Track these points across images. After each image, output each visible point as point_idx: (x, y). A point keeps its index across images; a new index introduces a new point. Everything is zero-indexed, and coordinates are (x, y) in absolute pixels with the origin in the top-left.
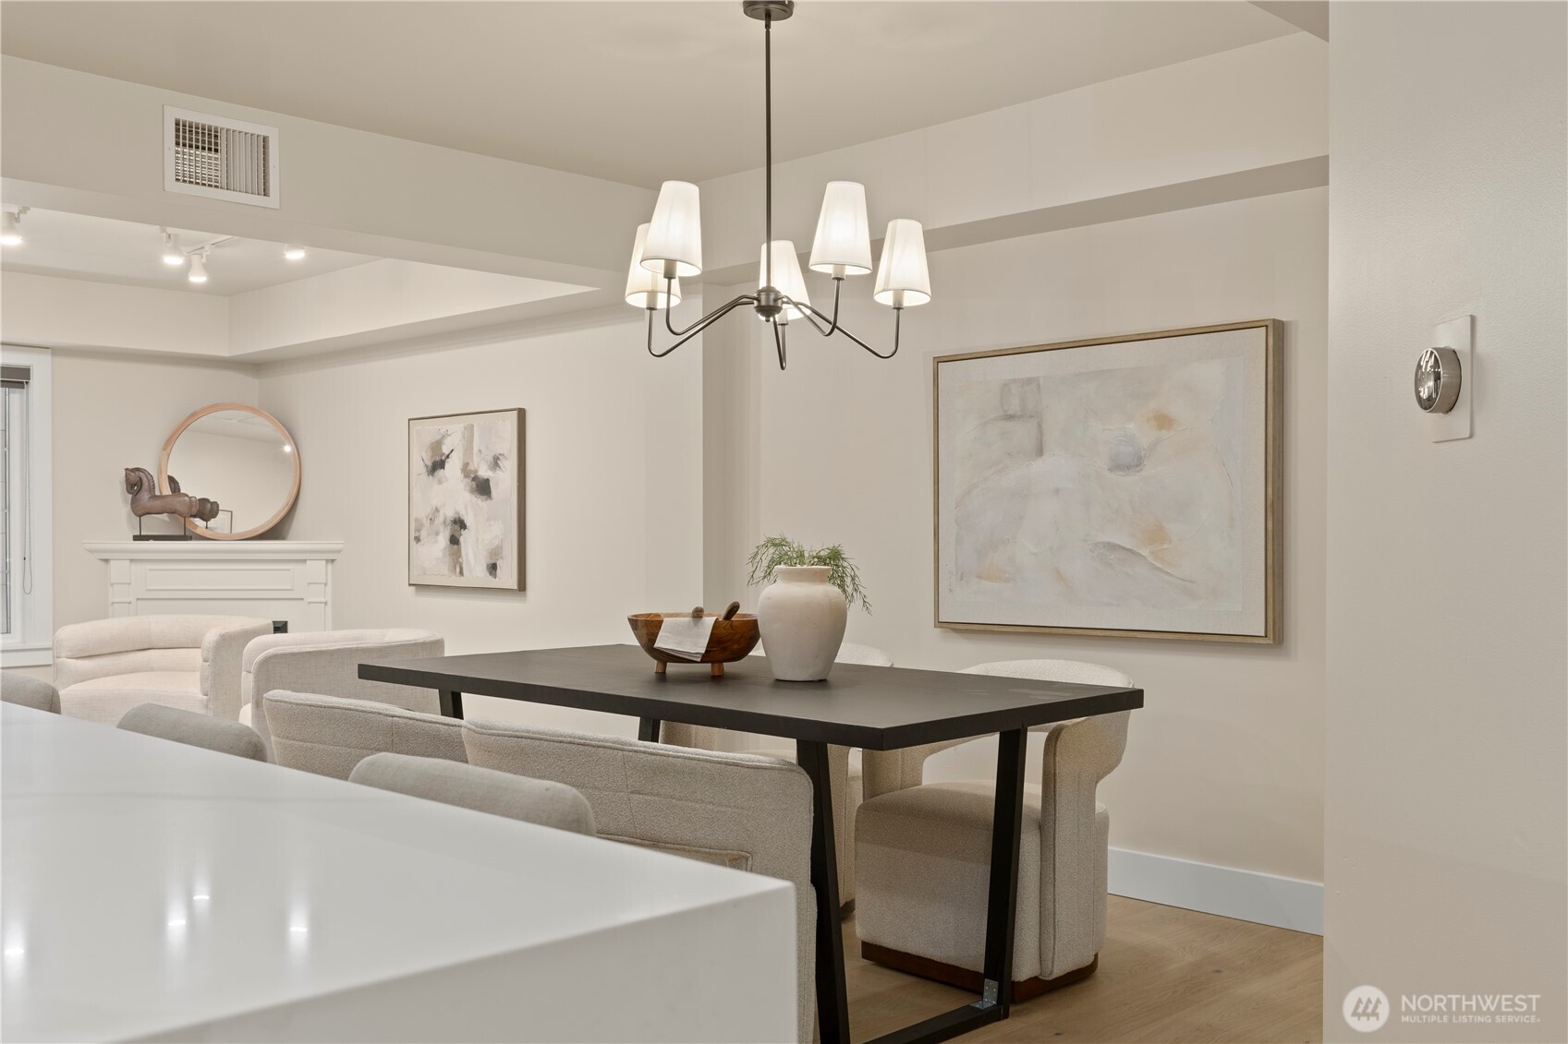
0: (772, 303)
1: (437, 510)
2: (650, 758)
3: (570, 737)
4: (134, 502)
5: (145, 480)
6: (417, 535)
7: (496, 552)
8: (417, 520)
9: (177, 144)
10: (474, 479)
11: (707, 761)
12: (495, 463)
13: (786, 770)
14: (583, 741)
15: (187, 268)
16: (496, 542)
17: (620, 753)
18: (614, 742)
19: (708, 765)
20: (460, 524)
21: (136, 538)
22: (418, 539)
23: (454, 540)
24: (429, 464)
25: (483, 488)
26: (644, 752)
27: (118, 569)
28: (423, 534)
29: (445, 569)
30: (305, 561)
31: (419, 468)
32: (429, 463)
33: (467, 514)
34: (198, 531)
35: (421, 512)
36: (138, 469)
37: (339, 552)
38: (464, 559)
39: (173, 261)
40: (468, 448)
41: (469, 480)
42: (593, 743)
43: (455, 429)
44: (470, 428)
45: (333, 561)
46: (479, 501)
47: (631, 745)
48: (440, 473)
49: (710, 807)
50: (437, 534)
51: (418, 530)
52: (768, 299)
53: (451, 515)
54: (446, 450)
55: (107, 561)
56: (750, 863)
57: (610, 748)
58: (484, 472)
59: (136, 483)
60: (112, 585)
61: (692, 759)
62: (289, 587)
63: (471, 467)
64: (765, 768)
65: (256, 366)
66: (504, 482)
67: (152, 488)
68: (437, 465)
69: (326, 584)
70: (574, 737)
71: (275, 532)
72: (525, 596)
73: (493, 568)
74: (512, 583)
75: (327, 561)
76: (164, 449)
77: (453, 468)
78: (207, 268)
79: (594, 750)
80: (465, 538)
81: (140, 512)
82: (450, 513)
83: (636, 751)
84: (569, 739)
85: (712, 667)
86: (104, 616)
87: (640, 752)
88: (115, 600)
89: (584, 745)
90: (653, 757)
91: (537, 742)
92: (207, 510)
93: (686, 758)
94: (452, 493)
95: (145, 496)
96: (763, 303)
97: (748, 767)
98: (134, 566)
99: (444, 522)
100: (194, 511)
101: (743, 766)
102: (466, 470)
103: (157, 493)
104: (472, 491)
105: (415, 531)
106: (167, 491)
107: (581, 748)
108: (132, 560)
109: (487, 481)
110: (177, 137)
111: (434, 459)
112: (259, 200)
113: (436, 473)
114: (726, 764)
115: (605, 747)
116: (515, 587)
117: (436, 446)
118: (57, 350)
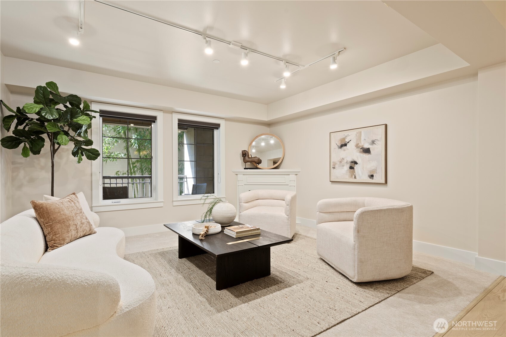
1: (343, 159)
4: (244, 159)
5: (247, 153)
6: (334, 166)
7: (373, 171)
8: (333, 162)
10: (361, 148)
12: (373, 143)
16: (374, 168)
20: (355, 163)
21: (245, 169)
22: (334, 168)
23: (351, 168)
25: (366, 151)
27: (240, 177)
28: (336, 166)
29: (347, 176)
30: (289, 175)
31: (335, 146)
32: (340, 145)
33: (358, 159)
35: (335, 160)
36: (244, 151)
37: (299, 172)
38: (357, 174)
39: (287, 74)
40: (359, 139)
41: (359, 149)
43: (352, 133)
44: (360, 133)
45: (297, 174)
46: (365, 155)
48: (344, 148)
50: (343, 166)
53: (350, 160)
54: (347, 140)
55: (237, 175)
58: (367, 146)
59: (245, 154)
60: (238, 181)
62: (284, 182)
63: (360, 145)
65: (269, 124)
66: (378, 149)
67: (248, 155)
68: (343, 145)
69: (295, 181)
72: (387, 185)
73: (371, 176)
74: (381, 181)
75: (295, 174)
76: (250, 145)
77: (351, 145)
80: (358, 167)
81: (245, 162)
88: (239, 185)
94: (350, 153)
95: (247, 158)
98: (244, 176)
99: (347, 162)
102: (357, 146)
104: (361, 152)
105: (333, 165)
108: (243, 174)
109: (369, 149)
111: (341, 144)
113: (342, 148)
116: (383, 182)
117: (343, 139)
118: (226, 119)
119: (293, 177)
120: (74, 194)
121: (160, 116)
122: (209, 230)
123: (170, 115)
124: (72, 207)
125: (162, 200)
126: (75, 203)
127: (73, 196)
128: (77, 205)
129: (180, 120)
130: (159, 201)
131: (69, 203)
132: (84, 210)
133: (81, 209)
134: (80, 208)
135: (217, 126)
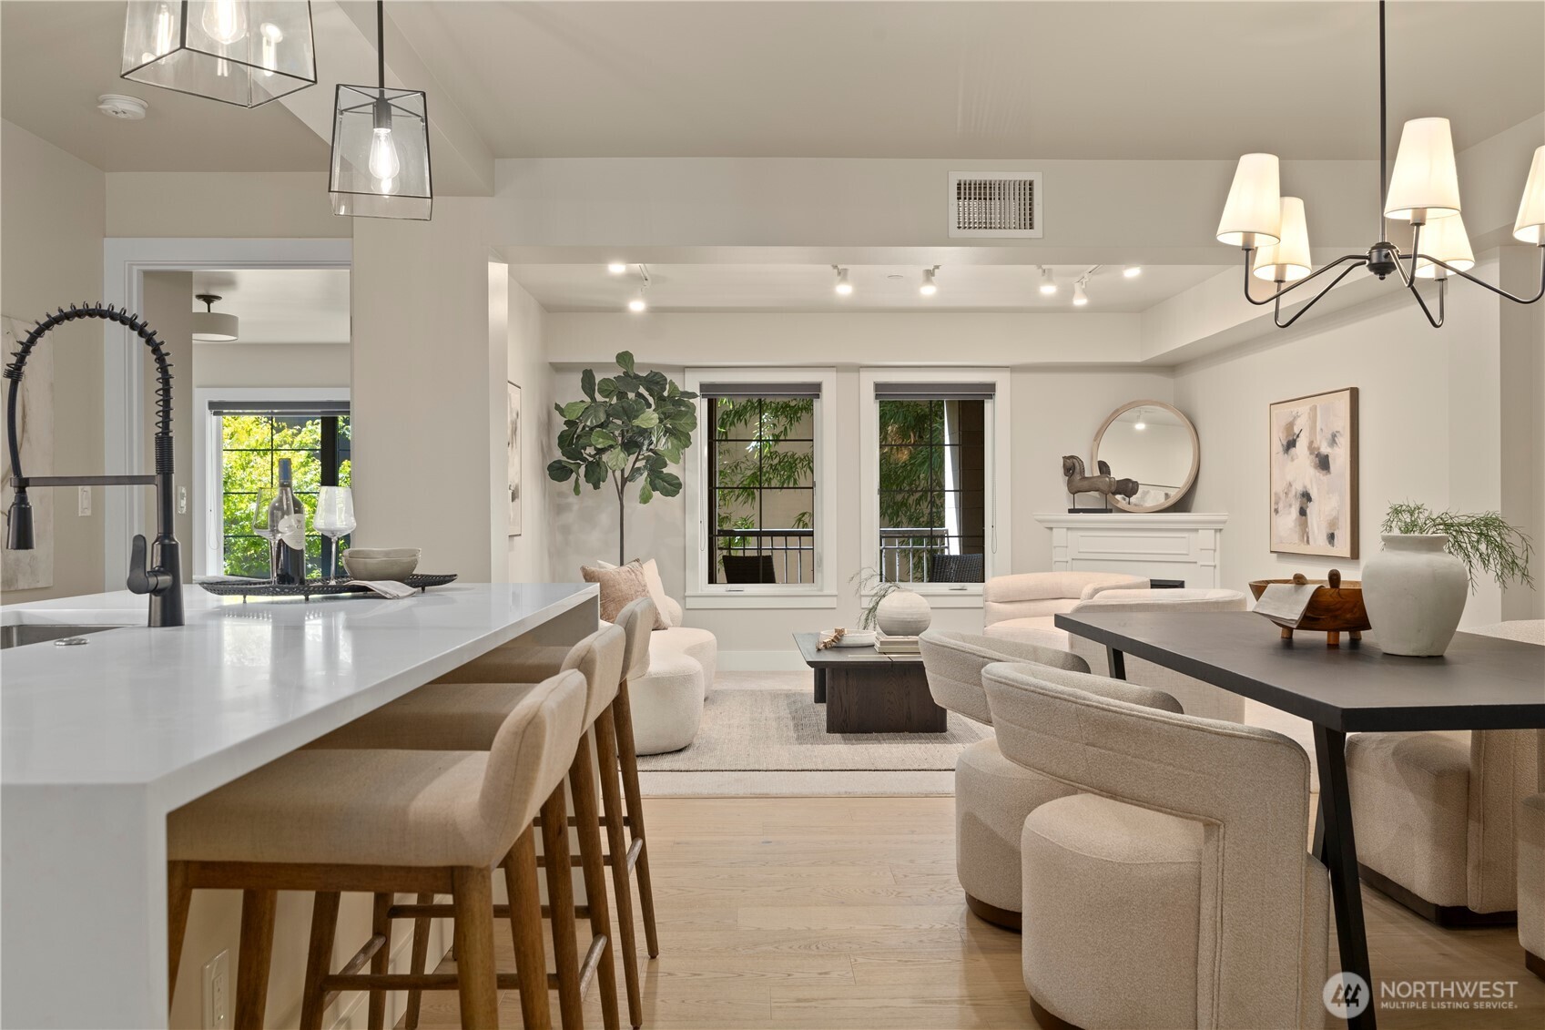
0: (1383, 260)
1: (1290, 485)
2: (1102, 713)
3: (1034, 686)
4: (1070, 484)
5: (1077, 464)
6: (1276, 507)
7: (1333, 523)
8: (1276, 494)
9: (959, 198)
10: (1317, 456)
11: (1165, 722)
12: (1333, 441)
13: (1270, 742)
14: (1042, 691)
15: (1067, 293)
16: (1334, 514)
17: (1074, 705)
18: (1070, 695)
19: (1166, 727)
20: (1306, 497)
21: (1071, 511)
22: (1277, 511)
23: (1303, 512)
24: (1285, 443)
25: (1323, 463)
26: (1097, 707)
27: (1059, 535)
28: (1281, 506)
29: (1296, 538)
30: (1197, 530)
31: (1278, 447)
33: (1312, 487)
34: (1119, 506)
35: (1279, 487)
36: (1072, 457)
37: (1224, 522)
38: (1310, 529)
39: (1048, 290)
40: (1313, 428)
41: (1313, 457)
42: (1051, 693)
43: (1303, 409)
44: (1314, 409)
45: (1221, 530)
46: (1320, 475)
47: (1084, 699)
48: (1293, 451)
49: (1171, 768)
50: (1290, 506)
51: (1277, 503)
52: (1379, 256)
53: (1300, 488)
54: (1296, 430)
55: (1051, 529)
56: (1222, 830)
57: (1065, 700)
58: (1325, 449)
59: (1071, 467)
60: (1055, 547)
61: (1147, 719)
62: (1185, 552)
63: (1315, 445)
64: (1241, 737)
65: (1171, 367)
66: (1340, 460)
67: (1083, 471)
68: (1291, 444)
69: (1215, 550)
70: (1037, 687)
71: (1182, 505)
72: (1359, 564)
73: (1331, 537)
74: (1346, 552)
75: (1216, 530)
76: (1095, 440)
77: (1302, 444)
78: (1086, 292)
79: (1052, 700)
80: (1312, 509)
81: (1074, 490)
82: (1298, 487)
83: (1088, 705)
84: (1032, 688)
85: (1329, 636)
86: (1050, 570)
87: (1092, 706)
88: (1057, 559)
89: (1043, 694)
90: (1105, 713)
91: (1011, 689)
92: (1128, 488)
93: (1140, 717)
94: (1300, 469)
95: (1077, 477)
96: (1374, 261)
97: (1217, 733)
98: (1070, 533)
99: (1296, 495)
100: (1113, 489)
101: (1210, 732)
102: (1312, 448)
103: (1087, 475)
104: (1316, 468)
105: (1275, 504)
106: (1097, 473)
107: (1041, 697)
108: (1068, 529)
109: (1327, 456)
110: (959, 194)
111: (1288, 439)
112: (1027, 233)
113: (1289, 452)
114: (1188, 727)
115: (1060, 698)
116: (1348, 555)
117: (1290, 426)
118: (1013, 369)
119: (1206, 537)
120: (637, 560)
121: (829, 381)
122: (844, 638)
123: (855, 375)
124: (632, 580)
125: (835, 592)
126: (636, 575)
127: (636, 564)
128: (640, 578)
129: (880, 389)
130: (825, 592)
131: (628, 574)
132: (649, 587)
133: (645, 586)
134: (643, 583)
135: (989, 389)
